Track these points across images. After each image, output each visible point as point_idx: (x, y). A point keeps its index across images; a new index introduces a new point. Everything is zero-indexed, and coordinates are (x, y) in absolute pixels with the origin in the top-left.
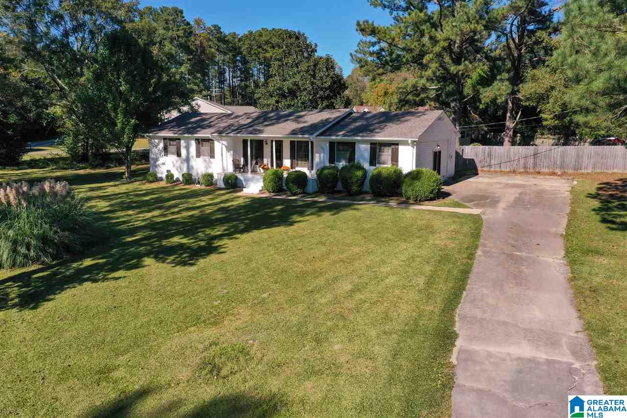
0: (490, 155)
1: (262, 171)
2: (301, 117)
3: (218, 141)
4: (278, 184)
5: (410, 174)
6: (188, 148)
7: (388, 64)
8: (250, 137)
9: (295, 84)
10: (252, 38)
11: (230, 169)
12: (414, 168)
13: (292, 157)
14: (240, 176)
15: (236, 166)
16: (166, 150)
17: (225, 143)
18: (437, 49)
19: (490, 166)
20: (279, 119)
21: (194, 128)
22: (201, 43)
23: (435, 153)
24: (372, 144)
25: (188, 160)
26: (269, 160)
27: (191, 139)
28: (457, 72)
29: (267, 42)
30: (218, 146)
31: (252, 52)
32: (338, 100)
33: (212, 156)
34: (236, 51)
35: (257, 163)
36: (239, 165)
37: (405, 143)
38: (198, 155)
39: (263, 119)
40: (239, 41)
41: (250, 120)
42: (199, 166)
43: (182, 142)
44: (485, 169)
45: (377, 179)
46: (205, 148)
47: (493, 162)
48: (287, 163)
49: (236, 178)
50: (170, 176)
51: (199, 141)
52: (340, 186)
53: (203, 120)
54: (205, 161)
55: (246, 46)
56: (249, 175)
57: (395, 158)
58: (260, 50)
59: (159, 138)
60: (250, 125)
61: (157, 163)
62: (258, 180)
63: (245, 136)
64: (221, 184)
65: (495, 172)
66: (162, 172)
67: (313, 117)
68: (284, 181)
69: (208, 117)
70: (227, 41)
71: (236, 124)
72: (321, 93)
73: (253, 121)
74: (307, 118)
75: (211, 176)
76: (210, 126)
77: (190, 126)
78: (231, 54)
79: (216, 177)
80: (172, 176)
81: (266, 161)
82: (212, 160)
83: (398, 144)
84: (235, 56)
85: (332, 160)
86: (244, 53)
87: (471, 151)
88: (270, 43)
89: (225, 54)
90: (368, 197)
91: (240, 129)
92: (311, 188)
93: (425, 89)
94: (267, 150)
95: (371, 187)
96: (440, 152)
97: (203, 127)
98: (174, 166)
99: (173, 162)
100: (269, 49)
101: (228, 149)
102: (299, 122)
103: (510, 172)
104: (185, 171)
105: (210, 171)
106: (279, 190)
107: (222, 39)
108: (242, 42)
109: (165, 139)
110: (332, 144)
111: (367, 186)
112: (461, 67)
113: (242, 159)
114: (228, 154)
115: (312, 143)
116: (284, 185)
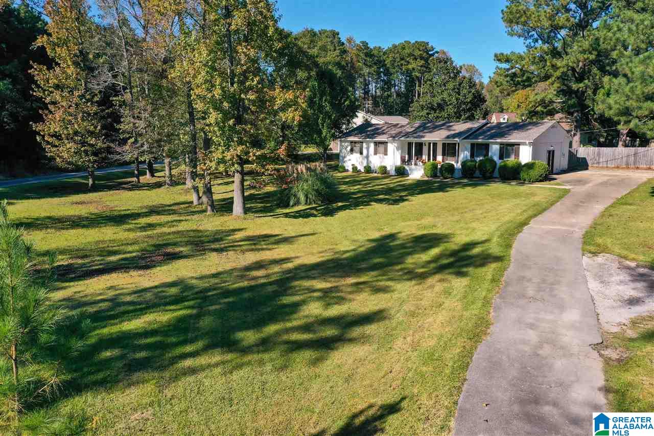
0: (599, 154)
1: (421, 164)
2: (451, 126)
3: (392, 143)
4: (434, 171)
5: (526, 165)
6: (368, 149)
7: (520, 84)
8: (414, 140)
9: (443, 100)
10: (396, 52)
11: (399, 163)
12: (530, 160)
13: (444, 154)
14: (407, 167)
15: (403, 161)
16: (352, 150)
17: (396, 145)
18: (558, 73)
19: (599, 163)
20: (435, 128)
21: (373, 135)
22: (352, 59)
23: (549, 152)
24: (501, 144)
25: (367, 157)
26: (427, 157)
27: (371, 142)
28: (578, 89)
29: (410, 55)
30: (391, 147)
31: (396, 64)
32: (478, 112)
33: (386, 154)
34: (380, 63)
35: (417, 159)
36: (405, 160)
37: (524, 144)
38: (375, 153)
39: (423, 128)
40: (384, 54)
41: (413, 129)
42: (376, 161)
43: (364, 144)
44: (594, 165)
45: (504, 168)
46: (381, 148)
47: (601, 160)
48: (439, 158)
49: (404, 168)
50: (355, 169)
51: (376, 144)
52: (477, 173)
53: (378, 129)
54: (380, 157)
55: (390, 59)
56: (413, 166)
57: (517, 155)
58: (403, 62)
59: (348, 141)
60: (414, 132)
61: (345, 159)
62: (420, 170)
63: (411, 139)
64: (393, 172)
65: (602, 167)
66: (348, 166)
67: (461, 127)
68: (438, 170)
69: (380, 127)
70: (373, 55)
71: (404, 132)
72: (464, 106)
73: (416, 130)
74: (454, 128)
75: (385, 167)
76: (384, 134)
77: (368, 133)
78: (375, 67)
79: (388, 169)
80: (356, 168)
81: (425, 157)
82: (385, 157)
83: (519, 145)
84: (379, 68)
85: (472, 155)
86: (388, 66)
87: (583, 152)
88: (413, 55)
89: (370, 66)
90: (497, 180)
91: (407, 135)
92: (457, 174)
93: (551, 102)
94: (425, 149)
95: (500, 173)
96: (554, 151)
97: (379, 134)
98: (357, 161)
99: (357, 159)
100: (411, 61)
101: (398, 149)
102: (450, 130)
103: (614, 167)
104: (365, 164)
105: (383, 164)
106: (434, 175)
107: (369, 54)
108: (386, 56)
109: (352, 142)
110: (473, 145)
111: (496, 174)
112: (581, 85)
113: (407, 156)
114: (398, 152)
115: (459, 144)
116: (438, 172)
